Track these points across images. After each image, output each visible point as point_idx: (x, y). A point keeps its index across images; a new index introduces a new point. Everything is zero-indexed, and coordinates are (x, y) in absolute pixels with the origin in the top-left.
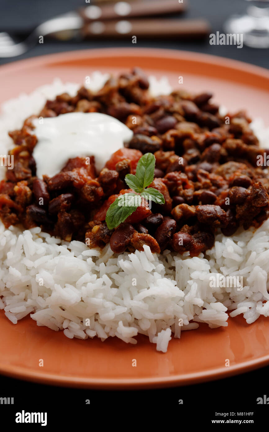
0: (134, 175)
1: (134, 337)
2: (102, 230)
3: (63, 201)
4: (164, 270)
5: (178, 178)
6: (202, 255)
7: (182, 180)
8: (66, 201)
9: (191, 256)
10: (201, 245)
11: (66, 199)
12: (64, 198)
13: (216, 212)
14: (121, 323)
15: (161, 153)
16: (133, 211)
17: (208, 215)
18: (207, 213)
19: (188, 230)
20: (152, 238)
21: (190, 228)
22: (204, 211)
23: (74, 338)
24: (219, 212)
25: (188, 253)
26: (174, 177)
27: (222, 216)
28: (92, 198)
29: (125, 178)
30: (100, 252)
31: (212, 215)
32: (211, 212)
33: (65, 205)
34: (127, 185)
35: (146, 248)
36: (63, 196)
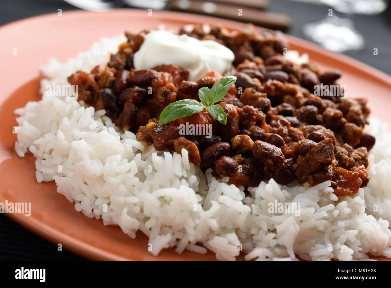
0: (209, 89)
1: (133, 230)
2: (156, 127)
3: (135, 92)
4: (198, 185)
5: (255, 113)
6: (243, 188)
7: (258, 116)
8: (138, 94)
9: (229, 183)
10: (244, 177)
11: (138, 91)
12: (137, 89)
13: (274, 152)
14: (125, 210)
15: (252, 89)
16: (188, 115)
17: (263, 150)
18: (263, 148)
19: (239, 159)
20: (196, 147)
21: (242, 159)
22: (261, 145)
23: (81, 212)
24: (276, 152)
25: (227, 179)
26: (251, 110)
27: (278, 157)
28: (163, 99)
29: (200, 89)
30: (145, 147)
31: (268, 152)
32: (268, 149)
33: (135, 96)
34: (198, 95)
35: (185, 152)
36: (137, 88)
